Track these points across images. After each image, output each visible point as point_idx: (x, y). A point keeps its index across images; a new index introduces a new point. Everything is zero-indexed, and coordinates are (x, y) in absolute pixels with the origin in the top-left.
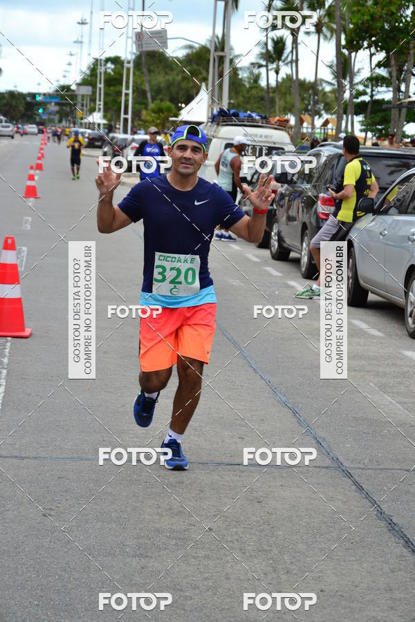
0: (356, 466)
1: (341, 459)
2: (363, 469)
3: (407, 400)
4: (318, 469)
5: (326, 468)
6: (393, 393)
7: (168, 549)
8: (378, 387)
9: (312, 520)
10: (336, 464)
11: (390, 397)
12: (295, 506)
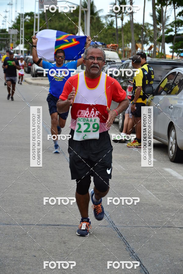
0: (121, 225)
1: (114, 222)
2: (125, 227)
3: (160, 193)
4: (101, 227)
5: (105, 226)
6: (153, 189)
7: (10, 265)
8: (145, 187)
9: (91, 251)
10: (111, 225)
11: (150, 191)
12: (83, 245)
